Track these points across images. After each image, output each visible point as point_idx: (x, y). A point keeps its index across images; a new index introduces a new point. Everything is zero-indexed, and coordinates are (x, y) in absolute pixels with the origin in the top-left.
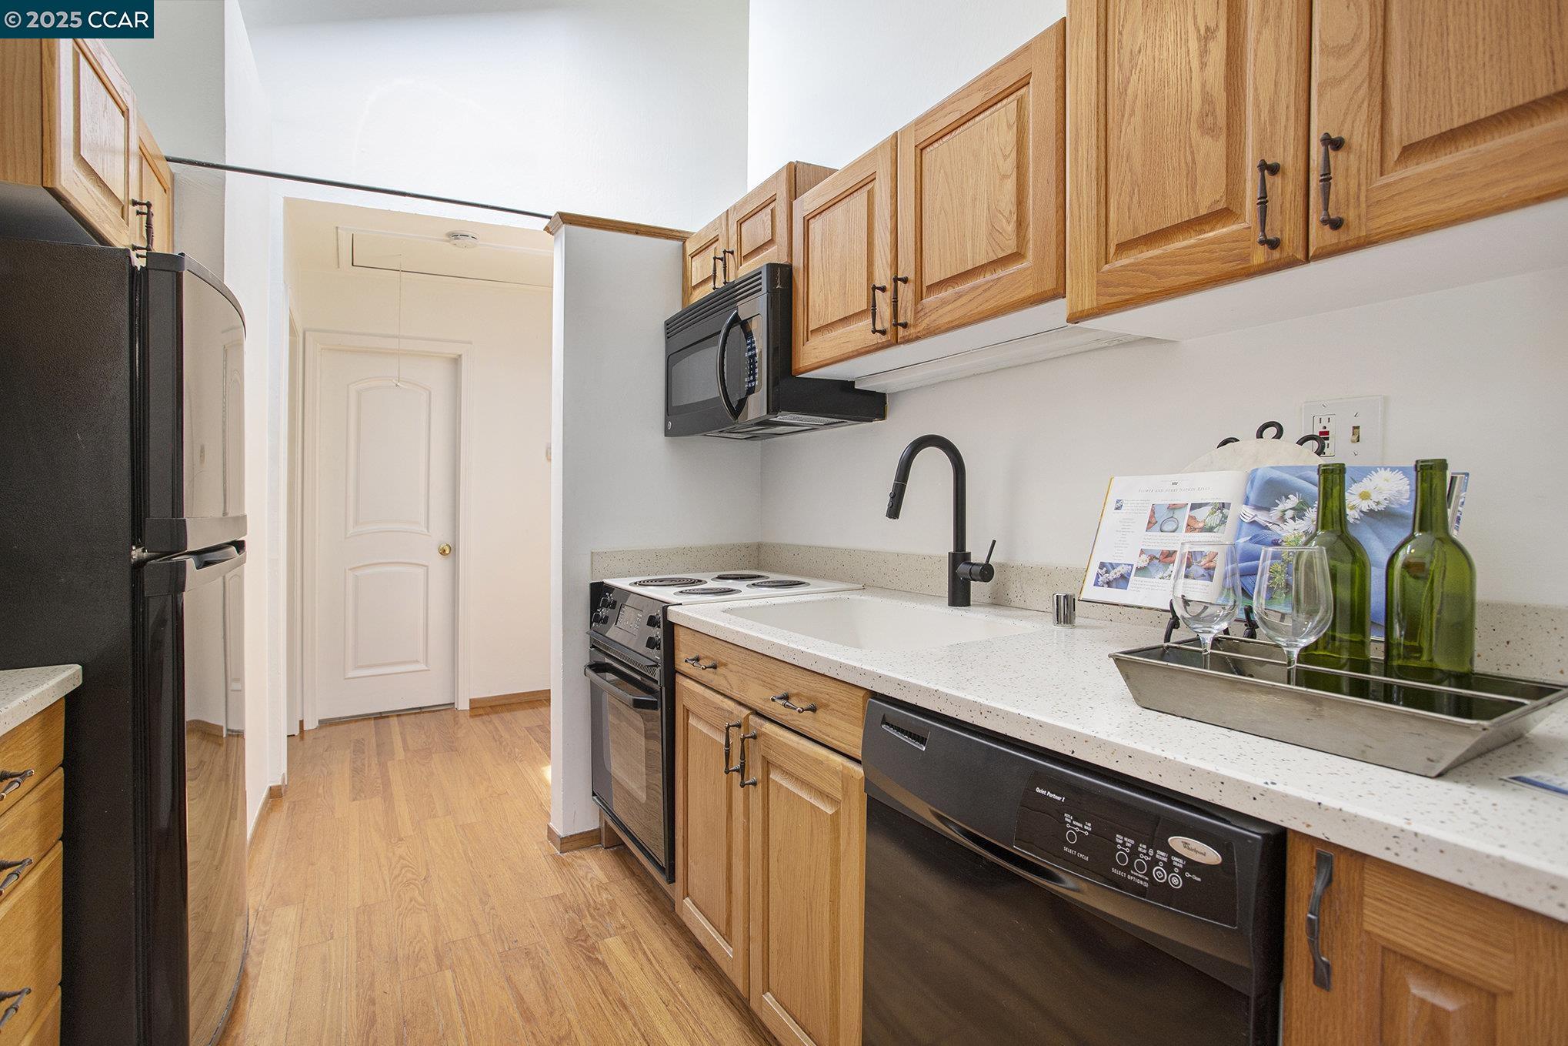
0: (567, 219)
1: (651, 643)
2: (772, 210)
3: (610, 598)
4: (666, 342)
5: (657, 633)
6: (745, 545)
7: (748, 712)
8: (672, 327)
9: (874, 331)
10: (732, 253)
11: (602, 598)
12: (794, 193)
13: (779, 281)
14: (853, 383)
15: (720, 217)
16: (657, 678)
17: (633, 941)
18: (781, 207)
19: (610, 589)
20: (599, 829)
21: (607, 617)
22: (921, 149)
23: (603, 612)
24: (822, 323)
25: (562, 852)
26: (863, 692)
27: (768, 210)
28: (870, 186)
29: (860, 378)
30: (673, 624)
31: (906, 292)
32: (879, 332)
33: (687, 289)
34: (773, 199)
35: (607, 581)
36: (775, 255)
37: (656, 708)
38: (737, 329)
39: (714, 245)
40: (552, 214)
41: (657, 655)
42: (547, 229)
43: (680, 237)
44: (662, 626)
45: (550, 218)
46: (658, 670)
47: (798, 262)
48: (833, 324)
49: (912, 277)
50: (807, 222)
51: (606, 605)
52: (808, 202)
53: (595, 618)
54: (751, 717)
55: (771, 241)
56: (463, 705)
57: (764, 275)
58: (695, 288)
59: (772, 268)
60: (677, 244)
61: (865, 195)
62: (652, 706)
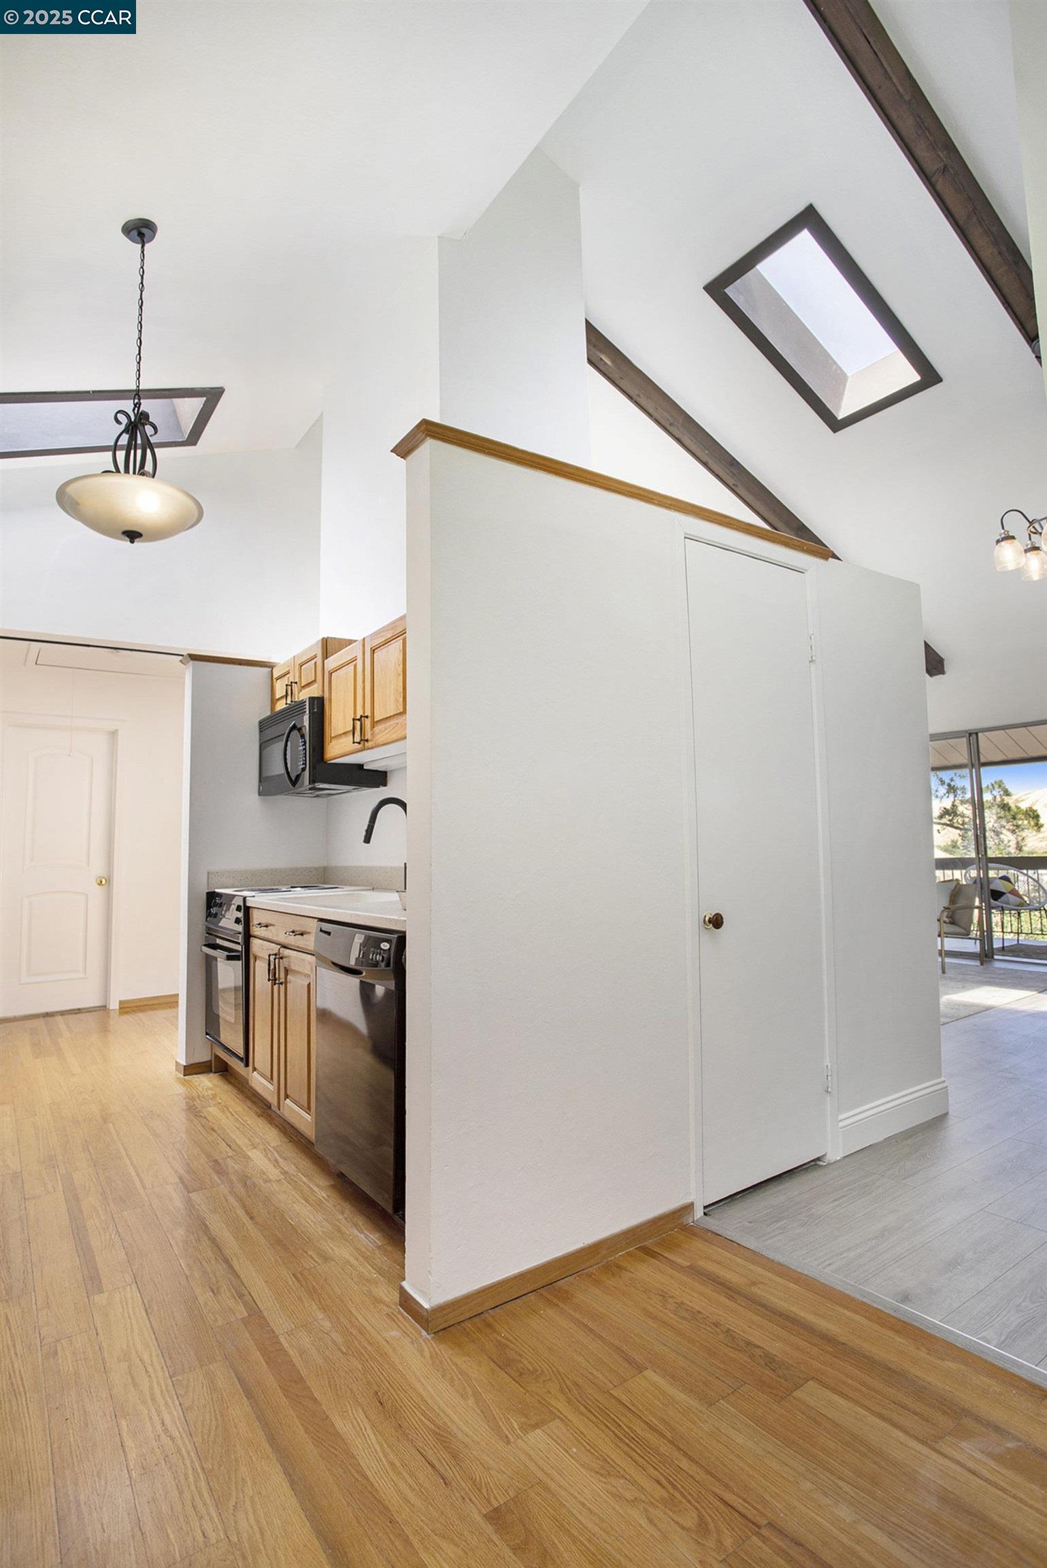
0: (194, 657)
1: (238, 921)
2: (315, 663)
3: (218, 900)
4: (260, 734)
5: (240, 915)
6: (314, 868)
7: (279, 947)
8: (263, 725)
9: (354, 743)
10: (296, 683)
11: (214, 903)
12: (326, 655)
13: (315, 707)
14: (363, 765)
15: (291, 659)
16: (240, 941)
17: (225, 1108)
18: (319, 660)
19: (220, 895)
20: (211, 1061)
21: (216, 914)
22: (373, 651)
23: (214, 910)
24: (336, 734)
25: (184, 1076)
26: (316, 920)
27: (313, 662)
28: (355, 662)
29: (366, 763)
30: (249, 908)
31: (368, 722)
32: (357, 743)
33: (274, 701)
34: (315, 657)
35: (217, 890)
36: (314, 691)
37: (239, 960)
38: (295, 733)
39: (287, 676)
40: (185, 654)
41: (240, 928)
42: (181, 661)
43: (270, 666)
44: (243, 910)
45: (183, 655)
46: (240, 936)
47: (326, 696)
48: (340, 735)
49: (369, 715)
50: (331, 674)
51: (216, 905)
52: (332, 662)
53: (209, 915)
54: (281, 949)
55: (315, 681)
56: (114, 1005)
57: (307, 703)
58: (278, 699)
59: (312, 699)
60: (268, 670)
61: (353, 667)
62: (237, 958)
